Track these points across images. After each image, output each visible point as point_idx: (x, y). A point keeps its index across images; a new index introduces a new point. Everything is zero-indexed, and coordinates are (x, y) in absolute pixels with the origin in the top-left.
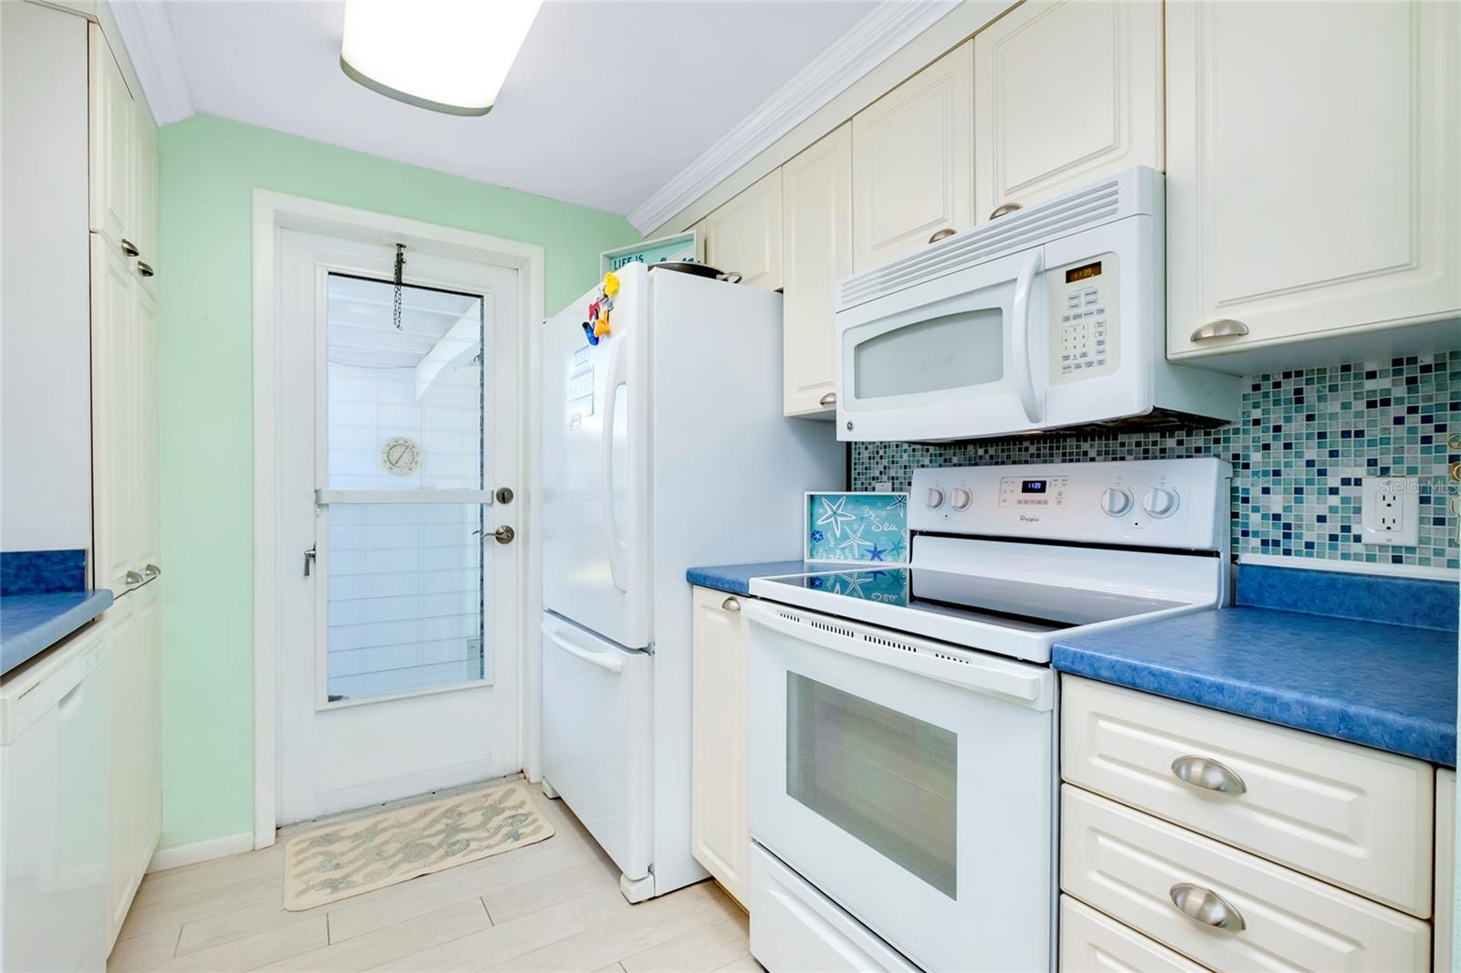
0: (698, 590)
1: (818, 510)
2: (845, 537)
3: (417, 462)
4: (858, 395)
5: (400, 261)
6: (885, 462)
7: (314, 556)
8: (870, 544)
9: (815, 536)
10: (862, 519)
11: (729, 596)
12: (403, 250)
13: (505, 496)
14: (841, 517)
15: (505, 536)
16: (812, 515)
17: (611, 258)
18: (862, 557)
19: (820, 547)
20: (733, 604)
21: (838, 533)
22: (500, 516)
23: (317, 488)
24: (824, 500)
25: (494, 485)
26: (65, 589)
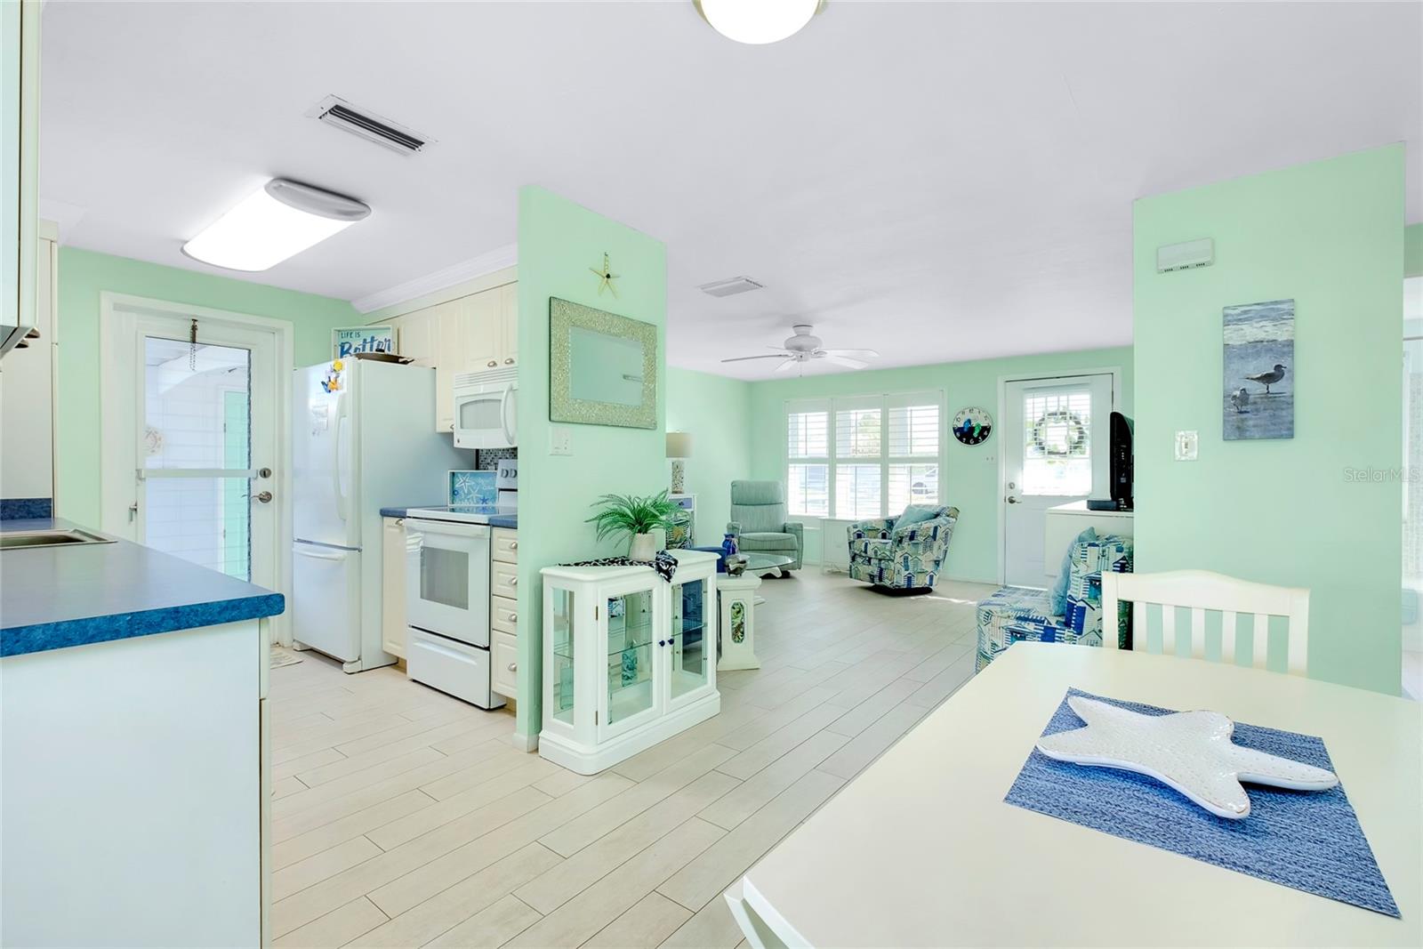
0: (385, 519)
1: (456, 480)
2: (469, 493)
3: (159, 446)
4: (462, 427)
5: (194, 328)
6: (492, 456)
7: (136, 510)
8: (481, 496)
9: (454, 492)
10: (478, 484)
11: (398, 519)
12: (196, 323)
13: (265, 473)
14: (466, 482)
15: (266, 498)
16: (453, 483)
17: (339, 331)
18: (478, 503)
19: (457, 499)
20: (401, 522)
21: (466, 491)
22: (261, 486)
23: (138, 468)
24: (459, 475)
25: (258, 465)
26: (41, 517)
